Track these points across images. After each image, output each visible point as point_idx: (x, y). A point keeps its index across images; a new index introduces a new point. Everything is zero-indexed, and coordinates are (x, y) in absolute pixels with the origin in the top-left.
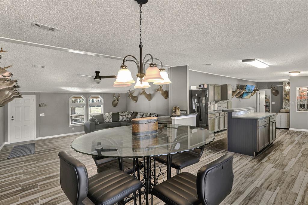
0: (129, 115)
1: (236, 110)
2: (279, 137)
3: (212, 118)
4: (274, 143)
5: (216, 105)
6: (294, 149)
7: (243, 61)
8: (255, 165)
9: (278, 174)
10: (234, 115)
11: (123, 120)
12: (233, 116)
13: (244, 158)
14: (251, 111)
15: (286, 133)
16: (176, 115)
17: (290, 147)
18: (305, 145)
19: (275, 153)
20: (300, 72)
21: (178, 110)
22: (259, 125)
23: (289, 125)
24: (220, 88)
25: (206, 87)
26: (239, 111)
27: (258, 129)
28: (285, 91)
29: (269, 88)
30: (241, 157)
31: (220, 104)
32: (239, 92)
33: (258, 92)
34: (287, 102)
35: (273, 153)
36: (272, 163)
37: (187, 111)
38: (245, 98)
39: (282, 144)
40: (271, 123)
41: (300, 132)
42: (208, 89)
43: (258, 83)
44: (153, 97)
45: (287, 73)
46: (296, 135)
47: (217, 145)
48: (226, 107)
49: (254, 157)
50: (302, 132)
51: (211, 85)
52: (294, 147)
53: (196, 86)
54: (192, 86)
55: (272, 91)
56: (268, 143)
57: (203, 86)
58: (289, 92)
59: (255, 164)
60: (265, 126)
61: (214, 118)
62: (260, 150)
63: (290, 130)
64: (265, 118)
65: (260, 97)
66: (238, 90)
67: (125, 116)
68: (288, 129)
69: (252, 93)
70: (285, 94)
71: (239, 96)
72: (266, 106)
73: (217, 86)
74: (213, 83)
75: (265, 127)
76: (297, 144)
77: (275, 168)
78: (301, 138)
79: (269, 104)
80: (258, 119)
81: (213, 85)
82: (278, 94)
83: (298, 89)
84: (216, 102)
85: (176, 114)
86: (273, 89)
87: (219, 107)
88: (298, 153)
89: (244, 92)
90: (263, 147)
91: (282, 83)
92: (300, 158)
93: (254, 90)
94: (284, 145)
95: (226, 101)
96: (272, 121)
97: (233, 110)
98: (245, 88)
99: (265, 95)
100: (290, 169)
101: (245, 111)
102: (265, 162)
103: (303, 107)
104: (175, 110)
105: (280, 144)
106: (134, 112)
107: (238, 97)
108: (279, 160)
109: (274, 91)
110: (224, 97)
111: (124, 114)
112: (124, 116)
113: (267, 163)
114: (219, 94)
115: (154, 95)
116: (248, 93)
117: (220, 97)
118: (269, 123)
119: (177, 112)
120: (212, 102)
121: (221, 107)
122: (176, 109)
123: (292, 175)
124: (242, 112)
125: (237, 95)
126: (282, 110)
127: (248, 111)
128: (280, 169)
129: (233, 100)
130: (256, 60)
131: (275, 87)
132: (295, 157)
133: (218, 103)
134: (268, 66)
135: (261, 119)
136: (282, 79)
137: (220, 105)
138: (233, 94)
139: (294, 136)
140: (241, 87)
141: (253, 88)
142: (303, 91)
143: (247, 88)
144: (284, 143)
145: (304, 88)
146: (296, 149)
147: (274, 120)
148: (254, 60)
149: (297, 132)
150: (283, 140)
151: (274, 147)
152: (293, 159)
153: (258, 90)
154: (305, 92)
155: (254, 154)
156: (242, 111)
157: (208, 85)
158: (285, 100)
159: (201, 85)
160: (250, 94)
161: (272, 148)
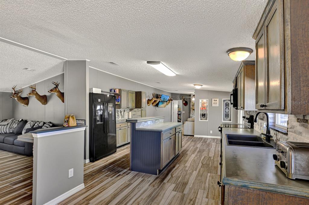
0: (14, 125)
1: (141, 120)
2: (186, 144)
3: (123, 128)
4: (180, 153)
5: (130, 113)
6: (196, 158)
7: (148, 62)
8: (155, 189)
9: (177, 200)
10: (139, 127)
11: (3, 132)
12: (136, 127)
13: (145, 179)
14: (160, 120)
15: (191, 140)
16: (68, 126)
17: (193, 156)
18: (204, 152)
19: (179, 166)
20: (202, 85)
21: (73, 118)
22: (163, 139)
23: (194, 132)
24: (134, 95)
25: (117, 92)
26: (146, 122)
27: (161, 143)
28: (192, 102)
29: (181, 99)
30: (142, 179)
31: (135, 111)
32: (155, 101)
33: (172, 102)
34: (193, 112)
35: (177, 166)
36: (174, 183)
37: (85, 120)
38: (160, 106)
39: (187, 153)
40: (177, 134)
41: (202, 138)
42: (119, 95)
43: (172, 94)
44: (48, 101)
45: (192, 85)
46: (198, 142)
47: (123, 161)
48: (140, 116)
49: (157, 176)
50: (203, 138)
51: (124, 91)
52: (196, 156)
53: (101, 90)
54: (94, 89)
55: (183, 101)
56: (174, 155)
57: (114, 91)
58: (194, 103)
59: (156, 187)
60: (171, 137)
61: (125, 127)
62: (163, 167)
63: (194, 136)
64: (171, 129)
65: (174, 107)
66: (154, 98)
67: (5, 127)
68: (193, 136)
69: (167, 102)
70: (192, 105)
71: (155, 104)
72: (179, 114)
73: (132, 92)
74: (128, 89)
75: (170, 139)
76: (198, 152)
77: (175, 191)
78: (202, 144)
79: (181, 113)
80: (162, 131)
81: (127, 90)
82: (187, 104)
83: (200, 101)
84: (131, 110)
85: (68, 124)
86: (184, 100)
87: (133, 115)
88: (199, 164)
89: (159, 101)
90: (168, 161)
91: (190, 95)
92: (200, 170)
93: (169, 100)
94: (188, 155)
95: (140, 109)
96: (178, 131)
97: (137, 120)
98: (160, 98)
99: (178, 105)
100: (190, 188)
101: (153, 121)
102: (167, 182)
103: (204, 117)
104: (67, 119)
105: (184, 153)
106: (22, 120)
107: (154, 106)
108: (181, 176)
109: (184, 102)
110: (138, 104)
111: (6, 123)
112: (4, 125)
113: (169, 184)
114: (133, 101)
115: (50, 97)
116: (163, 102)
117: (134, 105)
118: (175, 134)
119: (70, 123)
120: (126, 110)
121: (135, 115)
122: (69, 118)
123: (191, 199)
124: (149, 123)
125: (153, 104)
126: (189, 119)
127: (157, 121)
128: (180, 192)
129: (148, 108)
130: (161, 63)
131: (185, 99)
132: (196, 170)
133: (132, 111)
134: (175, 75)
135: (166, 131)
136: (190, 91)
137: (134, 113)
138: (149, 102)
139: (197, 143)
140: (157, 96)
141: (168, 98)
142: (204, 103)
143: (162, 97)
144: (188, 153)
145: (205, 101)
146: (198, 158)
147: (180, 130)
148: (158, 62)
149: (200, 138)
150: (188, 148)
151: (180, 157)
152: (195, 172)
153: (172, 100)
154: (205, 104)
155: (158, 172)
156: (150, 121)
157: (120, 90)
158: (192, 110)
159: (111, 89)
160: (165, 103)
161: (177, 160)
